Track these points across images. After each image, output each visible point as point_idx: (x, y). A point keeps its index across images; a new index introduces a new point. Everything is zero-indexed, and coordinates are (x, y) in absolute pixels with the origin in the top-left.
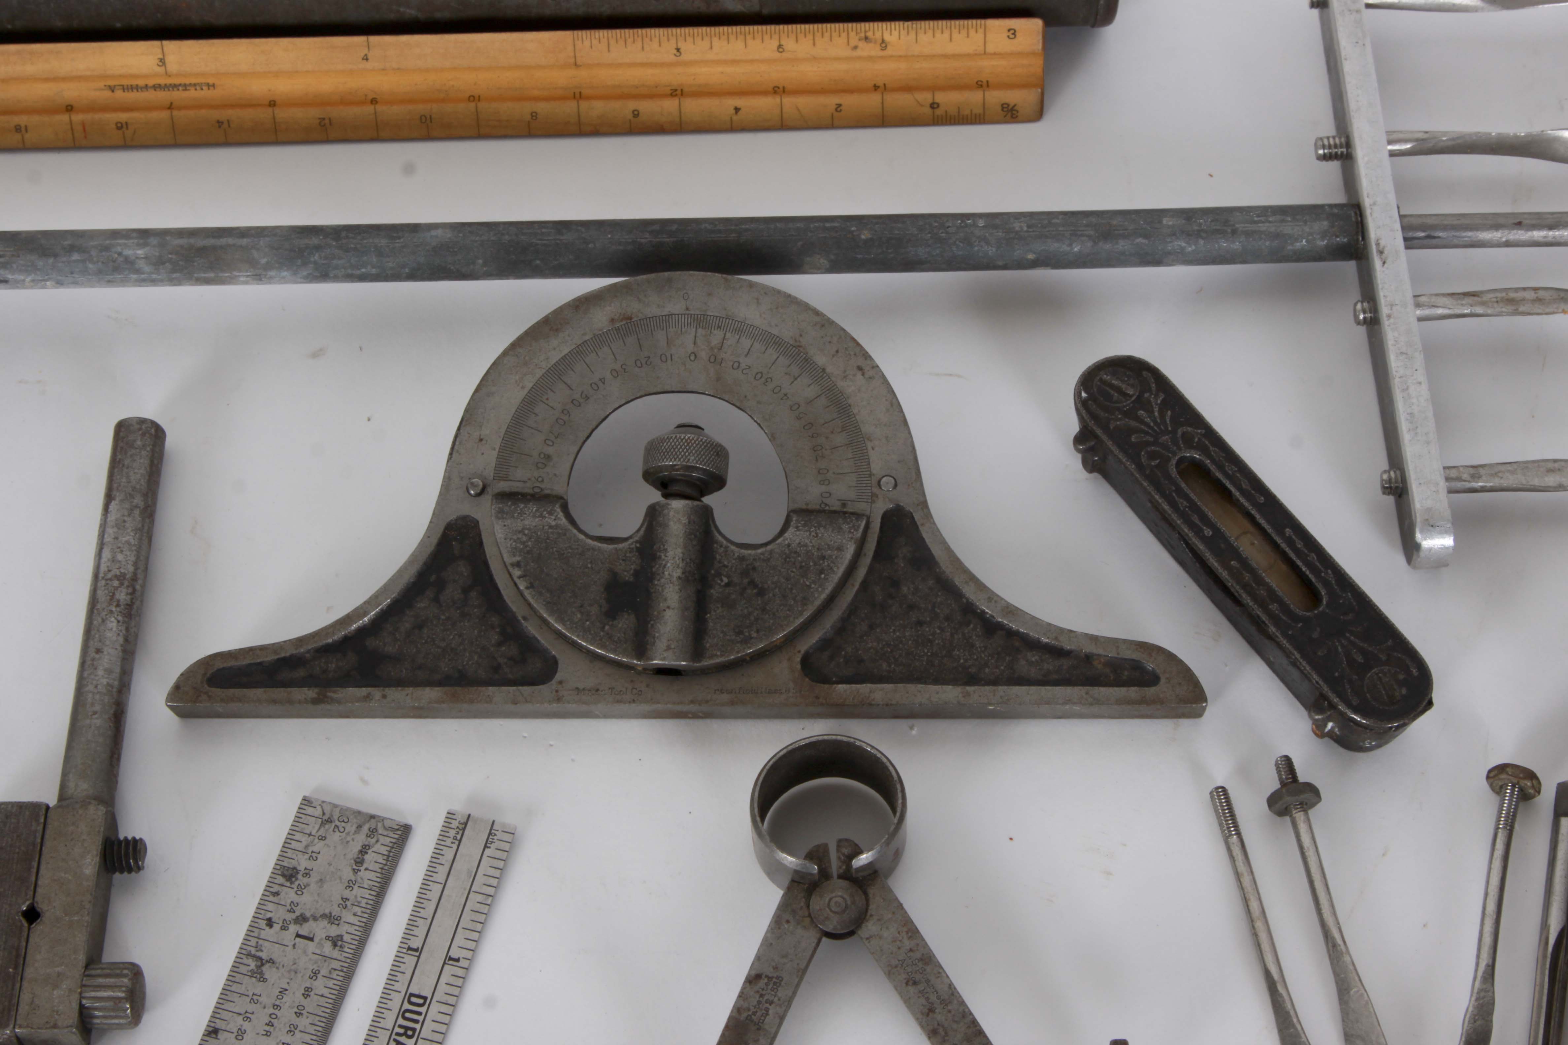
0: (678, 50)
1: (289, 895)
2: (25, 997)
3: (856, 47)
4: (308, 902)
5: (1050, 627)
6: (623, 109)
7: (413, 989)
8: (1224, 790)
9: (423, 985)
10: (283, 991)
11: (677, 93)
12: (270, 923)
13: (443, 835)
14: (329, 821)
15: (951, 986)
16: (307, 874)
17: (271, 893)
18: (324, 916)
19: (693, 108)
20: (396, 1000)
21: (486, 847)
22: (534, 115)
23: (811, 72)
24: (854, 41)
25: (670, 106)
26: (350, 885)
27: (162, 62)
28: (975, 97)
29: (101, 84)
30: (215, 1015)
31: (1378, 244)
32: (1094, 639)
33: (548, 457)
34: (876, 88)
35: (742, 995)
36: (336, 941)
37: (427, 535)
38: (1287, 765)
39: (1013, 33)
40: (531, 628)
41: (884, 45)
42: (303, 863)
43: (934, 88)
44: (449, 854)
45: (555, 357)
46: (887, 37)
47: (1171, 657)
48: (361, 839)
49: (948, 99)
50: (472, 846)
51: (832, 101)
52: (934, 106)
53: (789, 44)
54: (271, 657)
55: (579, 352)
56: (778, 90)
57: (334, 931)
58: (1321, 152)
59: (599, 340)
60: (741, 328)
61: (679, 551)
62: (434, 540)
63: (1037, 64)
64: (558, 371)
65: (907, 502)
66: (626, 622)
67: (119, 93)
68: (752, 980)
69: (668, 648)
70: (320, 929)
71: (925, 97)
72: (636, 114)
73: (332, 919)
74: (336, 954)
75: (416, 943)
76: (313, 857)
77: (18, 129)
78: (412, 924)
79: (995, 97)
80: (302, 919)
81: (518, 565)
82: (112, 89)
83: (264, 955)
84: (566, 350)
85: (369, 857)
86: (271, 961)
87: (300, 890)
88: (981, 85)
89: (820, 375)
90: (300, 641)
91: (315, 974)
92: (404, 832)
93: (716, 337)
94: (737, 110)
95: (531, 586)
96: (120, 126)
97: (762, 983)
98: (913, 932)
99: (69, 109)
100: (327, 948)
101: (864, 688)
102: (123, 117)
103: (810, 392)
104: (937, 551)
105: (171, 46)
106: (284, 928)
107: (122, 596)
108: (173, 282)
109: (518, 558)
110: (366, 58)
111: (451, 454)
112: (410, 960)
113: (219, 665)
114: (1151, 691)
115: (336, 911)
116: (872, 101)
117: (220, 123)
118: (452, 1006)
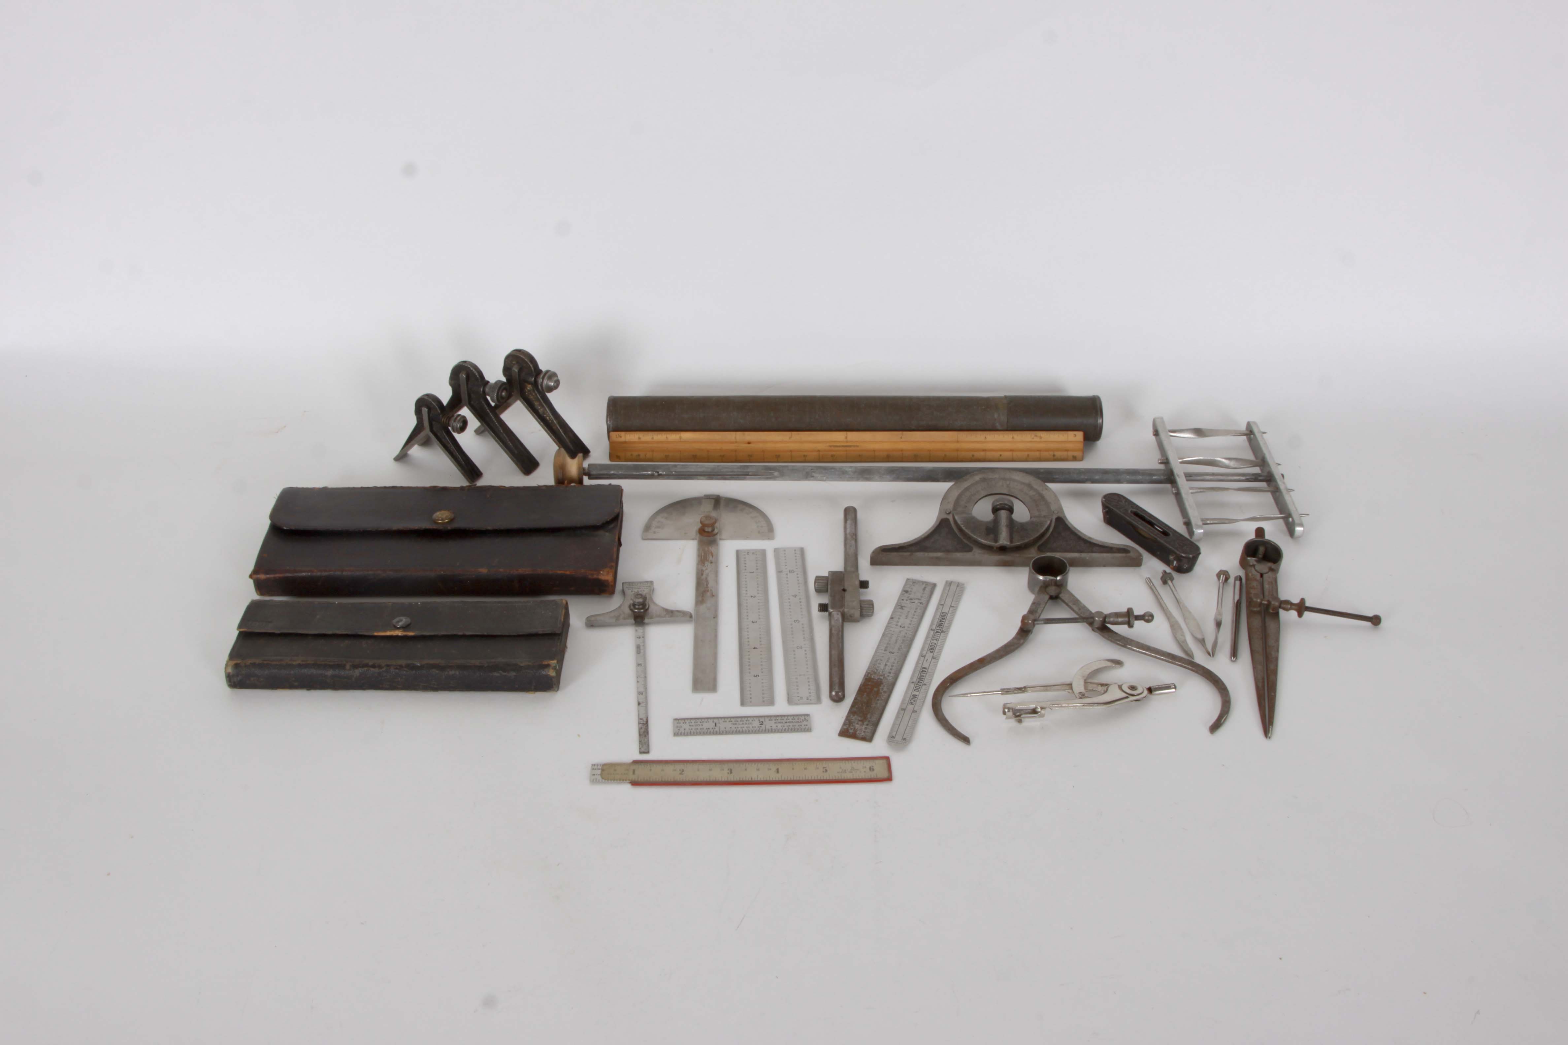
0: (986, 438)
1: (906, 595)
2: (846, 604)
3: (1033, 438)
4: (912, 596)
5: (1101, 542)
6: (970, 454)
7: (943, 611)
8: (1149, 578)
9: (946, 610)
10: (909, 612)
11: (984, 450)
12: (903, 600)
13: (945, 585)
14: (915, 582)
15: (1084, 606)
16: (911, 591)
17: (902, 595)
18: (917, 599)
19: (989, 455)
20: (939, 614)
21: (957, 587)
22: (945, 455)
23: (1021, 446)
24: (1033, 436)
25: (982, 454)
26: (923, 594)
27: (846, 438)
28: (1064, 454)
29: (828, 444)
30: (892, 615)
31: (1177, 474)
32: (1113, 544)
33: (966, 506)
34: (1038, 450)
35: (1031, 606)
36: (921, 603)
37: (936, 522)
38: (1165, 571)
39: (1075, 435)
40: (965, 541)
41: (1041, 438)
42: (909, 590)
43: (1054, 450)
44: (948, 589)
45: (966, 486)
46: (1042, 435)
47: (1133, 548)
48: (924, 586)
49: (1058, 454)
50: (953, 587)
51: (1026, 453)
52: (1054, 455)
53: (1015, 437)
54: (898, 546)
55: (972, 485)
56: (1012, 450)
57: (920, 601)
58: (1160, 461)
59: (977, 482)
60: (1014, 481)
61: (1005, 520)
62: (938, 523)
63: (1081, 446)
64: (967, 489)
65: (1061, 516)
66: (992, 536)
67: (833, 448)
68: (1033, 603)
69: (1004, 540)
70: (917, 601)
71: (1052, 453)
72: (973, 456)
73: (919, 599)
74: (921, 605)
75: (942, 603)
76: (912, 589)
77: (804, 456)
78: (940, 600)
79: (1071, 454)
80: (911, 599)
81: (962, 524)
82: (830, 446)
83: (902, 605)
84: (969, 484)
85: (927, 589)
86: (905, 606)
87: (910, 594)
88: (1067, 450)
89: (1036, 490)
90: (905, 543)
91: (917, 609)
92: (934, 586)
93: (1008, 483)
94: (1001, 455)
95: (966, 528)
96: (832, 456)
97: (1036, 604)
98: (1073, 596)
99: (819, 451)
100: (919, 604)
101: (1054, 553)
102: (834, 453)
103: (1034, 493)
104: (1070, 526)
105: (849, 433)
106: (907, 600)
107: (854, 537)
108: (858, 480)
109: (962, 523)
110: (901, 438)
111: (941, 505)
112: (941, 607)
113: (884, 548)
114: (1129, 554)
115: (920, 598)
116: (1037, 454)
117: (860, 455)
118: (954, 614)
